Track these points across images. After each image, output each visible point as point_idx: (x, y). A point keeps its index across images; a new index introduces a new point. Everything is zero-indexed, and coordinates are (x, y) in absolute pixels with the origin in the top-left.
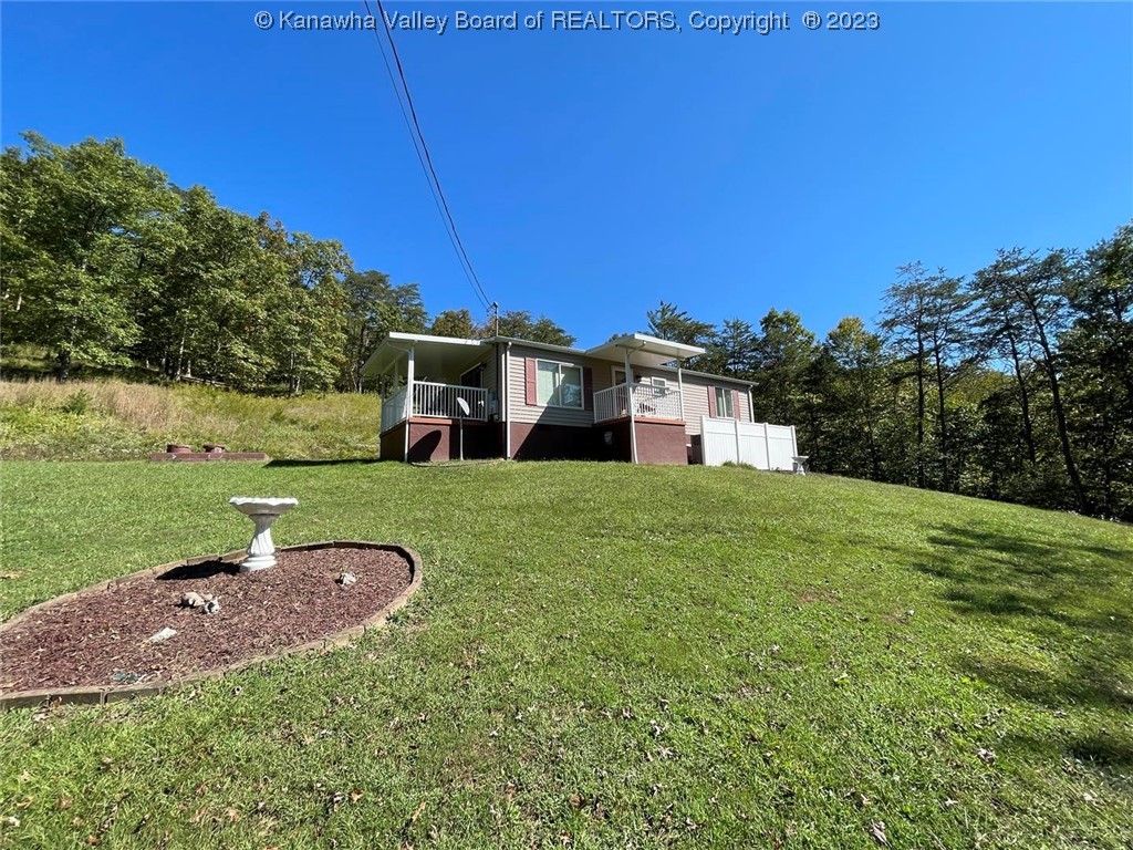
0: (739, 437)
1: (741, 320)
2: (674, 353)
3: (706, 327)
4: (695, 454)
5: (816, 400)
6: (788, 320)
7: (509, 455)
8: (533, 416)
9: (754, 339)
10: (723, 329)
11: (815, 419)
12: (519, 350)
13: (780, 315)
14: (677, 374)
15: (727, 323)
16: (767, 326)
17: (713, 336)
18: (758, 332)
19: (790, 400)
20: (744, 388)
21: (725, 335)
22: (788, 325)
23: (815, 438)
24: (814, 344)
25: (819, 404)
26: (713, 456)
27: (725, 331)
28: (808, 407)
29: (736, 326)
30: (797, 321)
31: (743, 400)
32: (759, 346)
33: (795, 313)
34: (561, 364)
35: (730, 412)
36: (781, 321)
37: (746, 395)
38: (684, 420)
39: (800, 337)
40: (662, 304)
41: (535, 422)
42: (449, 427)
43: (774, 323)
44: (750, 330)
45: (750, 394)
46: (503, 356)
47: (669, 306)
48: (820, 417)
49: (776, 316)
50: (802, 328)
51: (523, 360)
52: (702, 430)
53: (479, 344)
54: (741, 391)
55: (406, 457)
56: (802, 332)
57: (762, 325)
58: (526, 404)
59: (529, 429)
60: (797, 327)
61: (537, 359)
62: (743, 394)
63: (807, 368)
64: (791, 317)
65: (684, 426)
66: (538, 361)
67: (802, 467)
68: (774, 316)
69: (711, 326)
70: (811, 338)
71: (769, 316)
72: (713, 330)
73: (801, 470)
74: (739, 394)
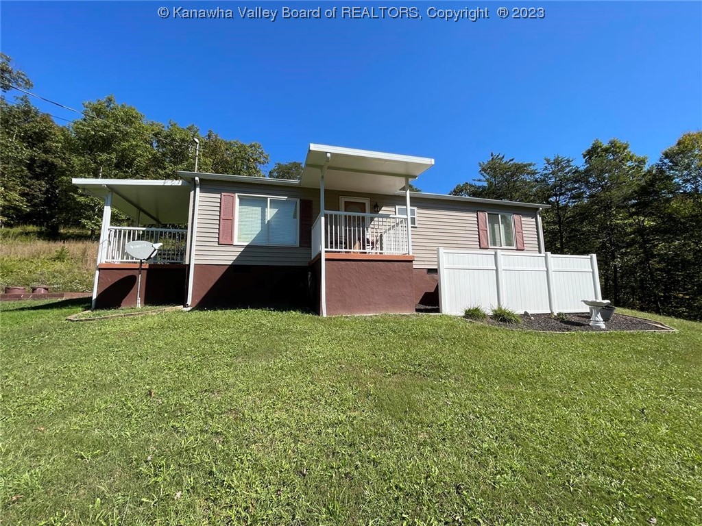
0: (502, 274)
1: (561, 156)
2: (402, 170)
3: (525, 166)
4: (431, 301)
5: (648, 223)
6: (614, 148)
7: (189, 302)
8: (227, 257)
9: (576, 172)
10: (543, 167)
13: (605, 145)
15: (548, 161)
16: (590, 158)
17: (534, 173)
18: (580, 164)
19: (617, 225)
20: (531, 212)
21: (546, 172)
22: (614, 153)
24: (646, 168)
25: (651, 227)
27: (546, 168)
28: (641, 231)
29: (557, 162)
30: (625, 148)
31: (530, 228)
32: (580, 177)
33: (621, 140)
34: (270, 197)
36: (606, 150)
37: (534, 220)
38: (411, 254)
39: (629, 164)
40: (492, 155)
41: (230, 263)
42: (146, 271)
43: (598, 153)
44: (571, 163)
45: (539, 219)
46: (192, 193)
47: (498, 156)
48: (653, 240)
49: (601, 147)
50: (631, 154)
51: (219, 196)
52: (439, 265)
53: (180, 184)
54: (524, 215)
55: (93, 304)
56: (631, 158)
57: (585, 157)
58: (219, 244)
59: (221, 272)
60: (625, 154)
61: (237, 194)
62: (530, 219)
63: (635, 192)
64: (618, 145)
65: (412, 261)
66: (238, 196)
67: (599, 315)
68: (598, 147)
69: (530, 165)
70: (642, 162)
71: (593, 148)
72: (532, 168)
73: (597, 319)
74: (523, 219)
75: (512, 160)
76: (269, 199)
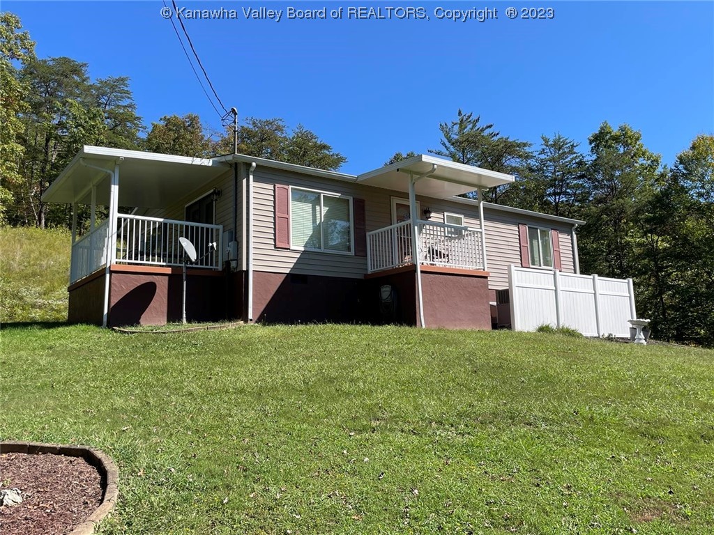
0: (560, 293)
1: (564, 136)
2: (475, 181)
3: (519, 145)
4: (502, 317)
5: (662, 244)
6: (625, 138)
7: (250, 316)
8: (284, 264)
9: (581, 163)
10: (540, 148)
11: (661, 269)
12: (265, 174)
13: (615, 131)
14: (477, 208)
15: (546, 141)
16: (597, 146)
17: (527, 157)
18: (585, 152)
19: (628, 243)
20: (566, 228)
21: (542, 157)
22: (626, 144)
23: (661, 294)
24: (660, 170)
25: (665, 249)
26: (525, 319)
27: (543, 152)
28: (652, 253)
29: (557, 145)
30: (637, 139)
31: (566, 244)
32: (587, 172)
33: (634, 128)
34: (324, 193)
35: (549, 260)
36: (616, 139)
37: (569, 237)
38: (486, 270)
39: (641, 161)
40: (460, 114)
41: (287, 271)
42: (167, 278)
43: (607, 141)
44: (576, 150)
45: (575, 236)
46: (244, 181)
47: (469, 117)
48: (667, 267)
49: (610, 133)
50: (643, 149)
51: (271, 187)
52: (510, 283)
53: (210, 164)
54: (562, 232)
55: (105, 319)
56: (643, 154)
57: (591, 144)
58: (275, 247)
59: (278, 281)
60: (637, 147)
61: (290, 187)
62: (565, 236)
63: (649, 202)
64: (629, 134)
65: (486, 277)
66: (292, 189)
67: (642, 334)
68: (607, 133)
69: (525, 145)
70: (655, 161)
71: (601, 133)
72: (527, 149)
73: (640, 337)
74: (560, 236)
75: (490, 126)
76: (322, 195)
